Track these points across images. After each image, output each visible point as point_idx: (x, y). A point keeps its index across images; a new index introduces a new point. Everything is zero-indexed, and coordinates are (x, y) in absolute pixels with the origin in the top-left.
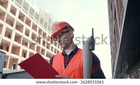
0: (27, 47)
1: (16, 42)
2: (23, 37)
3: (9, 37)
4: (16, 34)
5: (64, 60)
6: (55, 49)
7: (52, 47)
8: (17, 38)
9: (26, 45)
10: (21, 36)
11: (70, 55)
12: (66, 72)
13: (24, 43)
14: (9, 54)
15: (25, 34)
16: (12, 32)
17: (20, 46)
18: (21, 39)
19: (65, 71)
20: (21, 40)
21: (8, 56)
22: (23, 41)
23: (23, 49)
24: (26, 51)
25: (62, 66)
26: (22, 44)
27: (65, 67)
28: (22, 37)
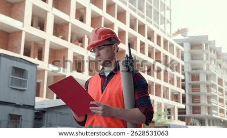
0: (82, 46)
1: (57, 38)
2: (73, 25)
3: (42, 26)
4: (56, 18)
5: (102, 82)
6: (149, 48)
7: (142, 44)
8: (60, 28)
9: (80, 44)
10: (67, 24)
11: (108, 75)
12: (103, 97)
13: (75, 38)
14: (45, 65)
15: (76, 18)
16: (47, 14)
17: (67, 47)
18: (68, 29)
19: (101, 96)
20: (68, 33)
21: (44, 71)
22: (72, 33)
23: (74, 53)
24: (81, 57)
25: (98, 91)
26: (71, 42)
27: (102, 91)
28: (70, 25)
